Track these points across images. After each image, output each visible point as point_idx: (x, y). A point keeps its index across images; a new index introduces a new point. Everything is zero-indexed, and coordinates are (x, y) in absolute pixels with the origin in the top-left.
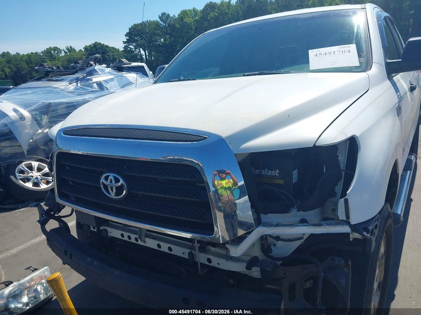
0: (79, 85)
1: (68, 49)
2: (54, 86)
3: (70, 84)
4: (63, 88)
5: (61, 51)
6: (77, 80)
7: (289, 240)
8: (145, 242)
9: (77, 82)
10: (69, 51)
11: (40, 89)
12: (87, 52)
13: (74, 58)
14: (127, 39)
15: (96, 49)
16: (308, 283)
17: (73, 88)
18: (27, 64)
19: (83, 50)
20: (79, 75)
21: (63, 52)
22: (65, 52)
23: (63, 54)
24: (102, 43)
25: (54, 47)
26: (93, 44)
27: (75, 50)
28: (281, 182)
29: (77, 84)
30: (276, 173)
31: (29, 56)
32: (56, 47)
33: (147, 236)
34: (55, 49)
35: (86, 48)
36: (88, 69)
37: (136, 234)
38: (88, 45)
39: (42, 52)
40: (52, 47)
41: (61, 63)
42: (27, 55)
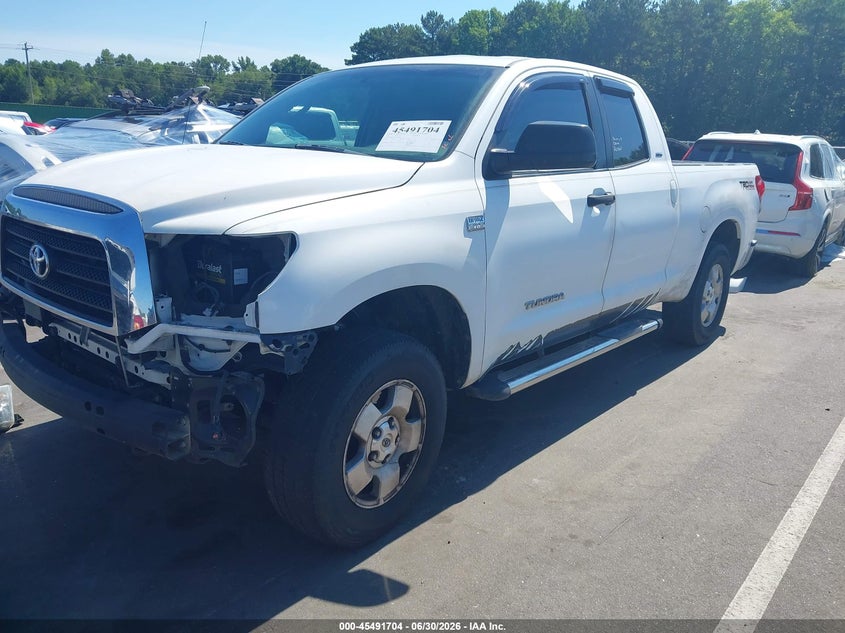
0: (166, 134)
1: (241, 62)
2: (124, 131)
3: (151, 130)
4: (136, 135)
5: (228, 65)
6: (165, 125)
7: (215, 351)
8: (87, 345)
9: (163, 128)
10: (244, 67)
11: (100, 133)
12: (276, 72)
13: (249, 82)
14: (353, 56)
15: (294, 70)
16: (227, 405)
17: (153, 137)
18: (162, 84)
19: (270, 67)
20: (172, 117)
21: (231, 68)
22: (235, 66)
23: (231, 71)
24: (307, 59)
25: (216, 57)
26: (290, 58)
27: (255, 67)
28: (223, 281)
29: (162, 133)
30: (218, 269)
31: (169, 68)
32: (221, 58)
33: (91, 337)
34: (219, 60)
35: (275, 65)
36: (186, 109)
37: (78, 333)
38: (280, 59)
39: (193, 64)
40: (213, 55)
41: (225, 88)
42: (164, 66)
